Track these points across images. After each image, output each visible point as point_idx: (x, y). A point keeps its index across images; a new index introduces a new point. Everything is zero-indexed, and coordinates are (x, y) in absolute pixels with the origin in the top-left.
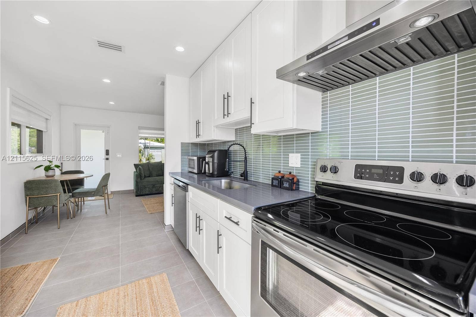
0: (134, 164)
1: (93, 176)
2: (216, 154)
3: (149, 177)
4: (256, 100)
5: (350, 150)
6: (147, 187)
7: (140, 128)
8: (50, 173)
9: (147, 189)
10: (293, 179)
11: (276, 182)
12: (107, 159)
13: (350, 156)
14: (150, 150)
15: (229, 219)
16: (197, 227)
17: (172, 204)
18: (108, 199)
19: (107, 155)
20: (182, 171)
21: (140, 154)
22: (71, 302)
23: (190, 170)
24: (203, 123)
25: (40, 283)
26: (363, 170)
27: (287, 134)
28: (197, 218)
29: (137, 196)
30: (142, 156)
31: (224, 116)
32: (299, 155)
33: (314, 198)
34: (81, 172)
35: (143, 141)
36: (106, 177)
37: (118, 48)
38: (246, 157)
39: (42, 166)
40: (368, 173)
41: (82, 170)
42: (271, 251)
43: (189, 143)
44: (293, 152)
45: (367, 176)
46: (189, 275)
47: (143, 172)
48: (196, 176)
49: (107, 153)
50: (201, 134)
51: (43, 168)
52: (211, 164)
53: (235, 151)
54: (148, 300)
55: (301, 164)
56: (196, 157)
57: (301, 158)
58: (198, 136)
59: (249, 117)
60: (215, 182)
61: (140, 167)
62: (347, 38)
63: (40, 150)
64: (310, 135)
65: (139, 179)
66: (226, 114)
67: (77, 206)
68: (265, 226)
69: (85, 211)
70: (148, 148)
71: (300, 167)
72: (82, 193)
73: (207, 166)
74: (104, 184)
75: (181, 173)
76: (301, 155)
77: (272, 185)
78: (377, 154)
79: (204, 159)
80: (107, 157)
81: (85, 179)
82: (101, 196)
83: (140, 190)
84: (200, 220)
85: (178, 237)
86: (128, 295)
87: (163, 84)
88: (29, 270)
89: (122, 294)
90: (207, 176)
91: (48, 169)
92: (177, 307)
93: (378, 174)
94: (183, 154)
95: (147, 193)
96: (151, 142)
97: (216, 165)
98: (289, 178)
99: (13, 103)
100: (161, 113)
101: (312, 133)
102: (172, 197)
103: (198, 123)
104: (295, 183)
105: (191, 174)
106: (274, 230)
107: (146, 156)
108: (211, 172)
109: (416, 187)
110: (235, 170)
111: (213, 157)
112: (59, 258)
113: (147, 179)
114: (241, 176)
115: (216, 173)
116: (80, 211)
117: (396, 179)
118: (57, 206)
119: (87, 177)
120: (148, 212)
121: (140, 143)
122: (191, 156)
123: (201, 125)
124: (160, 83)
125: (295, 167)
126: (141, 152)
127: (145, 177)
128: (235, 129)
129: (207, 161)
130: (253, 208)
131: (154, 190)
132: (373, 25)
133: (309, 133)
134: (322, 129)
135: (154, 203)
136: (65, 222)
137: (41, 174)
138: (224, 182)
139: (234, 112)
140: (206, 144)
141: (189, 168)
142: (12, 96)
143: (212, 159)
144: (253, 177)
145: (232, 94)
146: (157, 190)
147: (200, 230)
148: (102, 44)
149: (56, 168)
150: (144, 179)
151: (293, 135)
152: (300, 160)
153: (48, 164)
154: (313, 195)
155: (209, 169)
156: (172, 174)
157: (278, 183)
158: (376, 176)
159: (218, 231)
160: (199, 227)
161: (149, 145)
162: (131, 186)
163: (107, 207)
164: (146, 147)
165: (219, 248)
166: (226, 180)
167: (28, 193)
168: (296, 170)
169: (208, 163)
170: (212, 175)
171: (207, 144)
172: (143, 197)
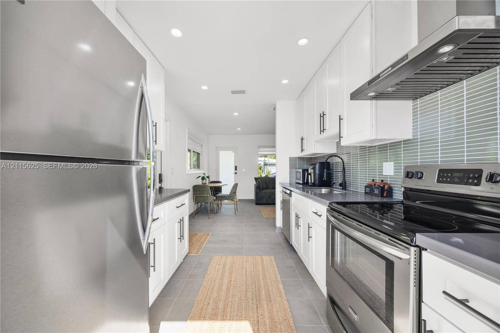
0: (255, 178)
1: (227, 185)
2: (317, 166)
3: (266, 189)
4: (344, 117)
5: (440, 155)
6: (264, 198)
7: (259, 147)
8: (204, 181)
9: (265, 199)
10: (384, 186)
11: (368, 190)
12: (236, 173)
13: (439, 162)
14: (269, 167)
15: (316, 213)
16: (296, 224)
17: (281, 208)
18: (237, 204)
19: (235, 170)
20: (290, 182)
21: (260, 171)
22: (219, 256)
23: (298, 181)
24: (306, 139)
25: (203, 243)
26: (445, 175)
27: (382, 144)
28: (296, 216)
29: (256, 204)
30: (262, 172)
31: (321, 132)
32: (392, 163)
33: (402, 203)
34: (220, 182)
35: (262, 159)
36: (236, 186)
37: (243, 92)
38: (345, 168)
39: (200, 176)
40: (450, 177)
41: (220, 181)
42: (336, 231)
43: (296, 158)
44: (387, 161)
45: (449, 180)
46: (291, 262)
47: (261, 185)
48: (301, 186)
49: (236, 168)
50: (305, 149)
51: (201, 178)
52: (312, 175)
53: (337, 162)
54: (260, 267)
55: (395, 172)
56: (301, 170)
57: (394, 166)
58: (302, 150)
59: (338, 133)
60: (317, 190)
61: (259, 180)
62: (390, 68)
63: (198, 166)
64: (402, 143)
65: (258, 191)
66: (322, 130)
67: (218, 206)
68: (339, 216)
69: (222, 210)
70: (268, 165)
71: (393, 175)
72: (222, 196)
73: (309, 177)
74: (234, 191)
75: (290, 183)
76: (394, 163)
77: (366, 193)
78: (465, 158)
79: (307, 170)
80: (236, 171)
81: (222, 186)
82: (232, 200)
83: (259, 200)
84: (298, 218)
85: (285, 236)
86: (248, 261)
87: (275, 109)
88: (198, 236)
89: (245, 259)
90: (310, 186)
91: (203, 178)
92: (279, 276)
93: (458, 178)
94: (291, 167)
95: (264, 202)
96: (270, 160)
97: (317, 176)
98: (380, 185)
99: (189, 138)
100: (272, 132)
101: (404, 141)
102: (281, 203)
103: (302, 139)
104: (386, 190)
105: (298, 185)
106: (343, 218)
107: (266, 173)
108: (313, 182)
109: (492, 188)
110: (336, 180)
111: (314, 169)
112: (211, 234)
113: (264, 191)
114: (340, 186)
115: (317, 183)
116: (219, 210)
117: (475, 182)
118: (208, 204)
119: (223, 185)
120: (265, 217)
121: (261, 161)
122: (298, 169)
123: (305, 141)
124: (272, 109)
125: (389, 176)
126: (261, 169)
127: (263, 189)
128: (337, 142)
129: (309, 172)
130: (328, 202)
131: (270, 201)
132: (401, 61)
133: (401, 142)
134: (413, 136)
135: (269, 211)
136: (212, 216)
137: (199, 182)
138: (324, 191)
139: (329, 128)
140: (312, 158)
141: (296, 179)
142: (189, 133)
143: (313, 170)
144: (353, 186)
145: (327, 113)
146: (272, 201)
147: (298, 226)
148: (234, 92)
149: (207, 178)
150: (262, 190)
151: (387, 144)
152: (393, 168)
153: (203, 175)
154: (401, 201)
155: (311, 179)
156: (281, 184)
157: (370, 190)
158: (456, 180)
159: (309, 223)
160: (298, 224)
161: (268, 162)
162: (252, 196)
163: (236, 210)
164: (265, 164)
165: (309, 237)
166: (326, 190)
167: (195, 193)
168: (390, 178)
169: (310, 174)
170: (314, 185)
171: (314, 158)
172: (262, 206)
